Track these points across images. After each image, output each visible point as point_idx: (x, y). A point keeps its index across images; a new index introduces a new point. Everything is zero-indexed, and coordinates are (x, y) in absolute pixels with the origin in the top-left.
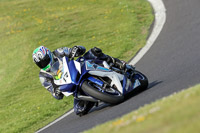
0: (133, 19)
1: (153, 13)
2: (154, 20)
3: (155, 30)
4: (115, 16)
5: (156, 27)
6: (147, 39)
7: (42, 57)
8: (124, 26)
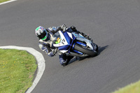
0: (23, 68)
1: (37, 63)
2: (37, 68)
3: (38, 75)
4: (10, 66)
5: (39, 73)
6: (33, 81)
7: (42, 32)
8: (16, 73)
